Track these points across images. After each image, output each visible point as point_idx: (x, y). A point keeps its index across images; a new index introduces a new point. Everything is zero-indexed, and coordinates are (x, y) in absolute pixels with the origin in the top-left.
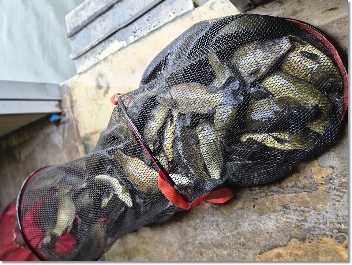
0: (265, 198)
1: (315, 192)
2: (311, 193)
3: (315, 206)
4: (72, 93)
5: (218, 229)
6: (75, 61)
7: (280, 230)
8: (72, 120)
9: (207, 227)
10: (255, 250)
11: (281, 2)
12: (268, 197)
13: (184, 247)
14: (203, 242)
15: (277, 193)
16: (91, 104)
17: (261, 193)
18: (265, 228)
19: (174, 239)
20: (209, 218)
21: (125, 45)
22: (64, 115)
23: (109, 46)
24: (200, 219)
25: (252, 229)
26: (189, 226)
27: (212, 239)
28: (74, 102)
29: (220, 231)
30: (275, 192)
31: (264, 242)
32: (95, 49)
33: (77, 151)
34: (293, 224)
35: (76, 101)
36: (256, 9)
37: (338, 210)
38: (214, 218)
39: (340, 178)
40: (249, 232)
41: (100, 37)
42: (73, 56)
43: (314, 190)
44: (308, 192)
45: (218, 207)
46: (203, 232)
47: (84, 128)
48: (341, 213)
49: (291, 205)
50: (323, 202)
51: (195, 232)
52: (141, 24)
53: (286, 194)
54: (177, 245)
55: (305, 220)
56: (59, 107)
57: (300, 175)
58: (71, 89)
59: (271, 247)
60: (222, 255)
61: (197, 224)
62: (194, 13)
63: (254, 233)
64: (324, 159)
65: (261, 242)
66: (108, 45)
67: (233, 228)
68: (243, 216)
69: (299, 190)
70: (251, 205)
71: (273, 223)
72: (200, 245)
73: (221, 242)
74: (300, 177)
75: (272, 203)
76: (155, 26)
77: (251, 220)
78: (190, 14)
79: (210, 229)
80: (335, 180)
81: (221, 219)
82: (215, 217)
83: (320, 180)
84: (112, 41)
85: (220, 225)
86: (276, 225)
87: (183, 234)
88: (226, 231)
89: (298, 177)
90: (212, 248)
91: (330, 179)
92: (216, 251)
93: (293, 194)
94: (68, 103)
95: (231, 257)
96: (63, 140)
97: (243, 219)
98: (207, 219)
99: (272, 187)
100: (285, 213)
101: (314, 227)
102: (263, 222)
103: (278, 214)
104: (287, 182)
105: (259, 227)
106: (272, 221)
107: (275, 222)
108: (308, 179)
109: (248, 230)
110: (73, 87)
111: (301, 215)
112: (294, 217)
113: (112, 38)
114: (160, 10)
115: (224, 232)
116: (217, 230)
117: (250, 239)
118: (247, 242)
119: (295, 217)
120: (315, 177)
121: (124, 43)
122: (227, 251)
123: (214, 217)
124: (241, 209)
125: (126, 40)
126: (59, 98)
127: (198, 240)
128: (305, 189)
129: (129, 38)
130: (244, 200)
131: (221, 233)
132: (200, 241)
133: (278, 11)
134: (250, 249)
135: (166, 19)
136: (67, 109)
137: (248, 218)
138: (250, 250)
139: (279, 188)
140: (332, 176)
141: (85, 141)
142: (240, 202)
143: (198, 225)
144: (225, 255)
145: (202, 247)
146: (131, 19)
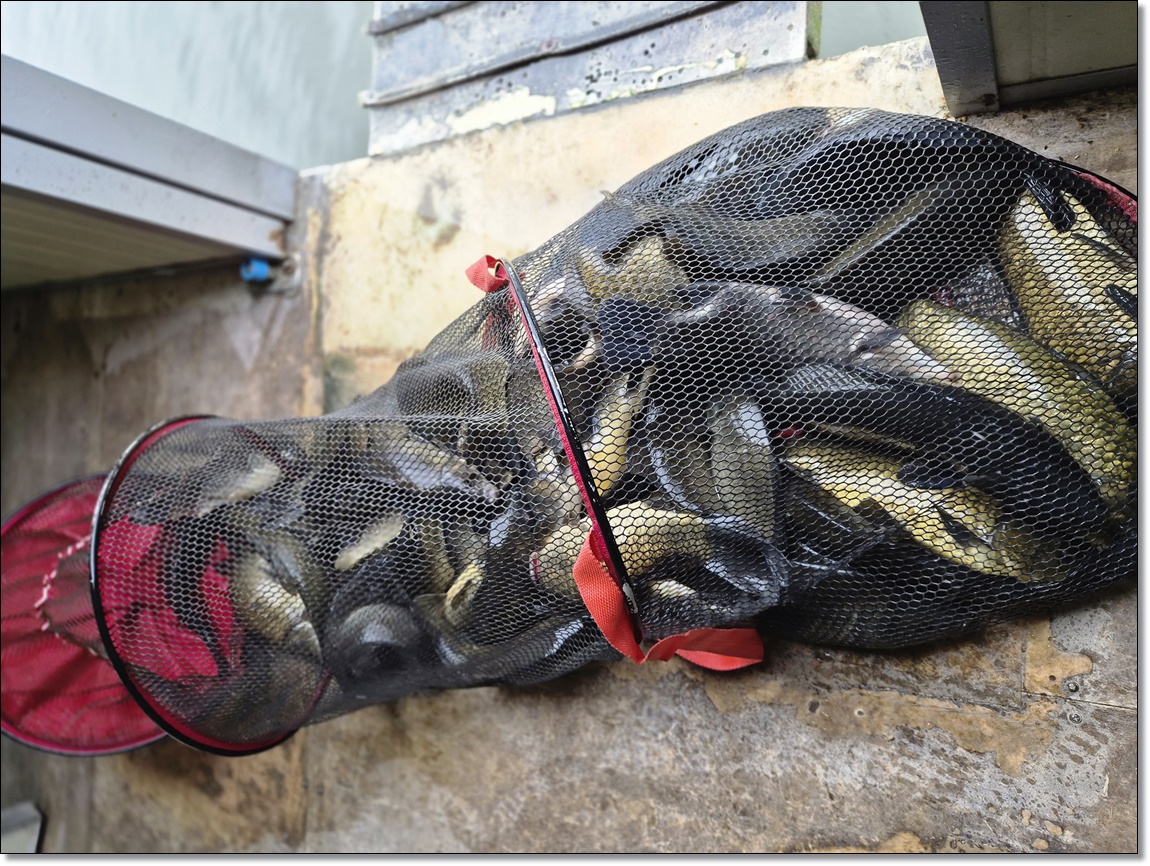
0: (854, 691)
1: (1014, 714)
2: (1004, 714)
3: (1003, 757)
4: (334, 211)
5: (679, 745)
6: (373, 115)
7: (871, 797)
8: (310, 291)
9: (646, 731)
10: (776, 834)
11: (1086, 120)
12: (864, 691)
13: (557, 770)
14: (622, 770)
15: (898, 687)
16: (386, 260)
17: (847, 675)
18: (828, 780)
19: (532, 738)
20: (661, 706)
21: (550, 111)
22: (289, 271)
23: (498, 99)
24: (633, 700)
25: (785, 773)
26: (591, 713)
27: (652, 769)
28: (333, 239)
29: (686, 752)
30: (893, 681)
31: (811, 820)
32: (447, 96)
33: (299, 392)
34: (920, 790)
35: (339, 238)
36: (1003, 117)
37: (1067, 785)
38: (676, 709)
39: (1104, 692)
40: (773, 780)
41: (476, 63)
42: (371, 97)
43: (1015, 710)
44: (995, 709)
45: (700, 679)
46: (629, 741)
47: (340, 327)
48: (1073, 796)
49: (930, 734)
50: (1029, 749)
51: (605, 734)
52: (620, 59)
53: (925, 696)
54: (534, 757)
55: (958, 789)
56: (280, 238)
57: (983, 654)
58: (332, 198)
59: (827, 840)
60: (669, 825)
61: (618, 711)
62: (799, 73)
63: (788, 785)
64: (1073, 624)
65: (802, 818)
66: (495, 95)
67: (726, 753)
68: (769, 727)
69: (970, 696)
70: (803, 702)
71: (857, 770)
72: (607, 775)
73: (677, 785)
74: (983, 658)
75: (871, 713)
76: (665, 79)
77: (791, 743)
78: (786, 75)
79: (653, 738)
80: (1087, 696)
81: (696, 718)
82: (682, 706)
83: (1041, 684)
84: (510, 85)
85: (689, 735)
86: (865, 781)
87: (565, 732)
88: (704, 756)
89: (979, 656)
90: (644, 797)
91: (1072, 687)
92: (653, 809)
93: (947, 702)
94: (312, 238)
95: (693, 837)
96: (263, 346)
97: (766, 735)
98: (653, 707)
99: (887, 666)
100: (902, 753)
101: (979, 814)
102: (826, 760)
103: (882, 748)
104: (938, 661)
105: (809, 772)
106: (856, 765)
107: (865, 770)
108: (1007, 671)
109: (773, 773)
110: (341, 192)
111: (951, 771)
112: (926, 770)
113: (513, 76)
114: (693, 34)
115: (695, 757)
116: (675, 748)
117: (770, 799)
118: (760, 807)
119: (930, 773)
120: (1029, 669)
121: (548, 104)
122: (689, 816)
123: (677, 705)
124: (771, 704)
125: (559, 95)
126: (287, 214)
127: (607, 761)
128: (988, 699)
129: (570, 92)
130: (789, 680)
131: (685, 759)
132: (610, 766)
133: (1069, 145)
134: (761, 829)
135: (705, 67)
136: (304, 256)
137: (782, 738)
138: (759, 832)
139: (908, 673)
140: (1082, 683)
141: (334, 370)
142: (772, 683)
143: (620, 715)
144: (677, 828)
145: (614, 785)
146: (592, 34)
